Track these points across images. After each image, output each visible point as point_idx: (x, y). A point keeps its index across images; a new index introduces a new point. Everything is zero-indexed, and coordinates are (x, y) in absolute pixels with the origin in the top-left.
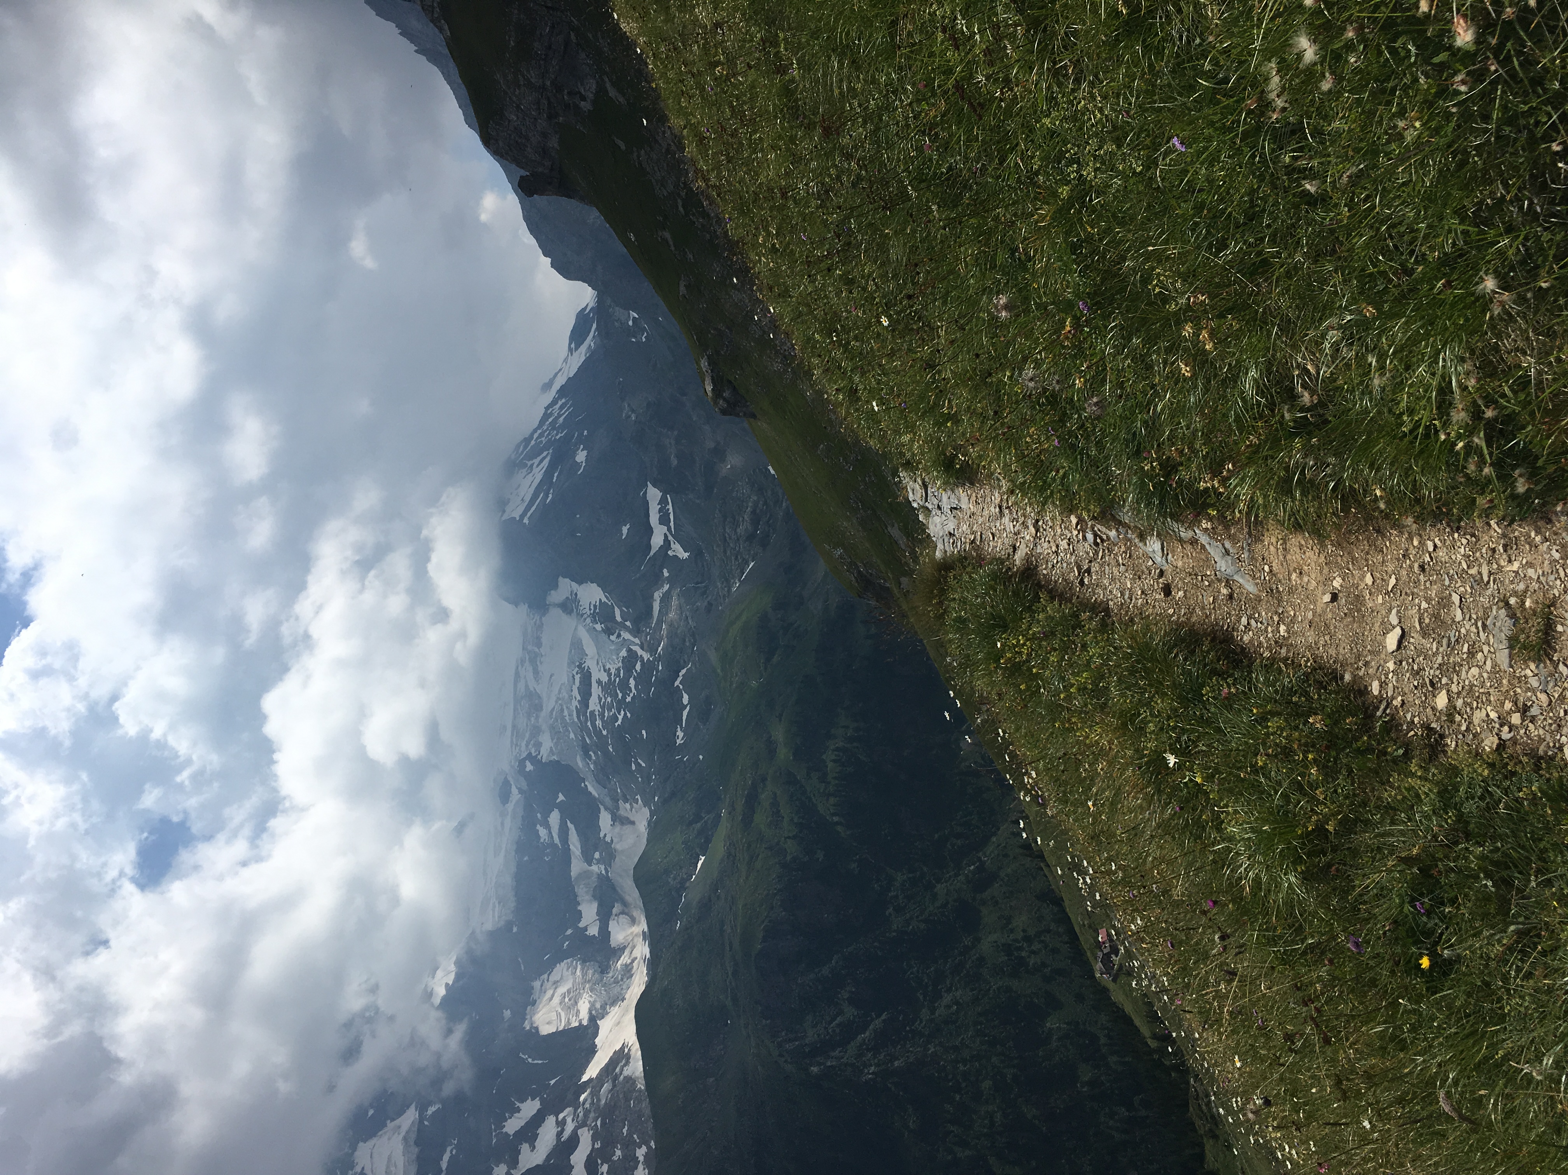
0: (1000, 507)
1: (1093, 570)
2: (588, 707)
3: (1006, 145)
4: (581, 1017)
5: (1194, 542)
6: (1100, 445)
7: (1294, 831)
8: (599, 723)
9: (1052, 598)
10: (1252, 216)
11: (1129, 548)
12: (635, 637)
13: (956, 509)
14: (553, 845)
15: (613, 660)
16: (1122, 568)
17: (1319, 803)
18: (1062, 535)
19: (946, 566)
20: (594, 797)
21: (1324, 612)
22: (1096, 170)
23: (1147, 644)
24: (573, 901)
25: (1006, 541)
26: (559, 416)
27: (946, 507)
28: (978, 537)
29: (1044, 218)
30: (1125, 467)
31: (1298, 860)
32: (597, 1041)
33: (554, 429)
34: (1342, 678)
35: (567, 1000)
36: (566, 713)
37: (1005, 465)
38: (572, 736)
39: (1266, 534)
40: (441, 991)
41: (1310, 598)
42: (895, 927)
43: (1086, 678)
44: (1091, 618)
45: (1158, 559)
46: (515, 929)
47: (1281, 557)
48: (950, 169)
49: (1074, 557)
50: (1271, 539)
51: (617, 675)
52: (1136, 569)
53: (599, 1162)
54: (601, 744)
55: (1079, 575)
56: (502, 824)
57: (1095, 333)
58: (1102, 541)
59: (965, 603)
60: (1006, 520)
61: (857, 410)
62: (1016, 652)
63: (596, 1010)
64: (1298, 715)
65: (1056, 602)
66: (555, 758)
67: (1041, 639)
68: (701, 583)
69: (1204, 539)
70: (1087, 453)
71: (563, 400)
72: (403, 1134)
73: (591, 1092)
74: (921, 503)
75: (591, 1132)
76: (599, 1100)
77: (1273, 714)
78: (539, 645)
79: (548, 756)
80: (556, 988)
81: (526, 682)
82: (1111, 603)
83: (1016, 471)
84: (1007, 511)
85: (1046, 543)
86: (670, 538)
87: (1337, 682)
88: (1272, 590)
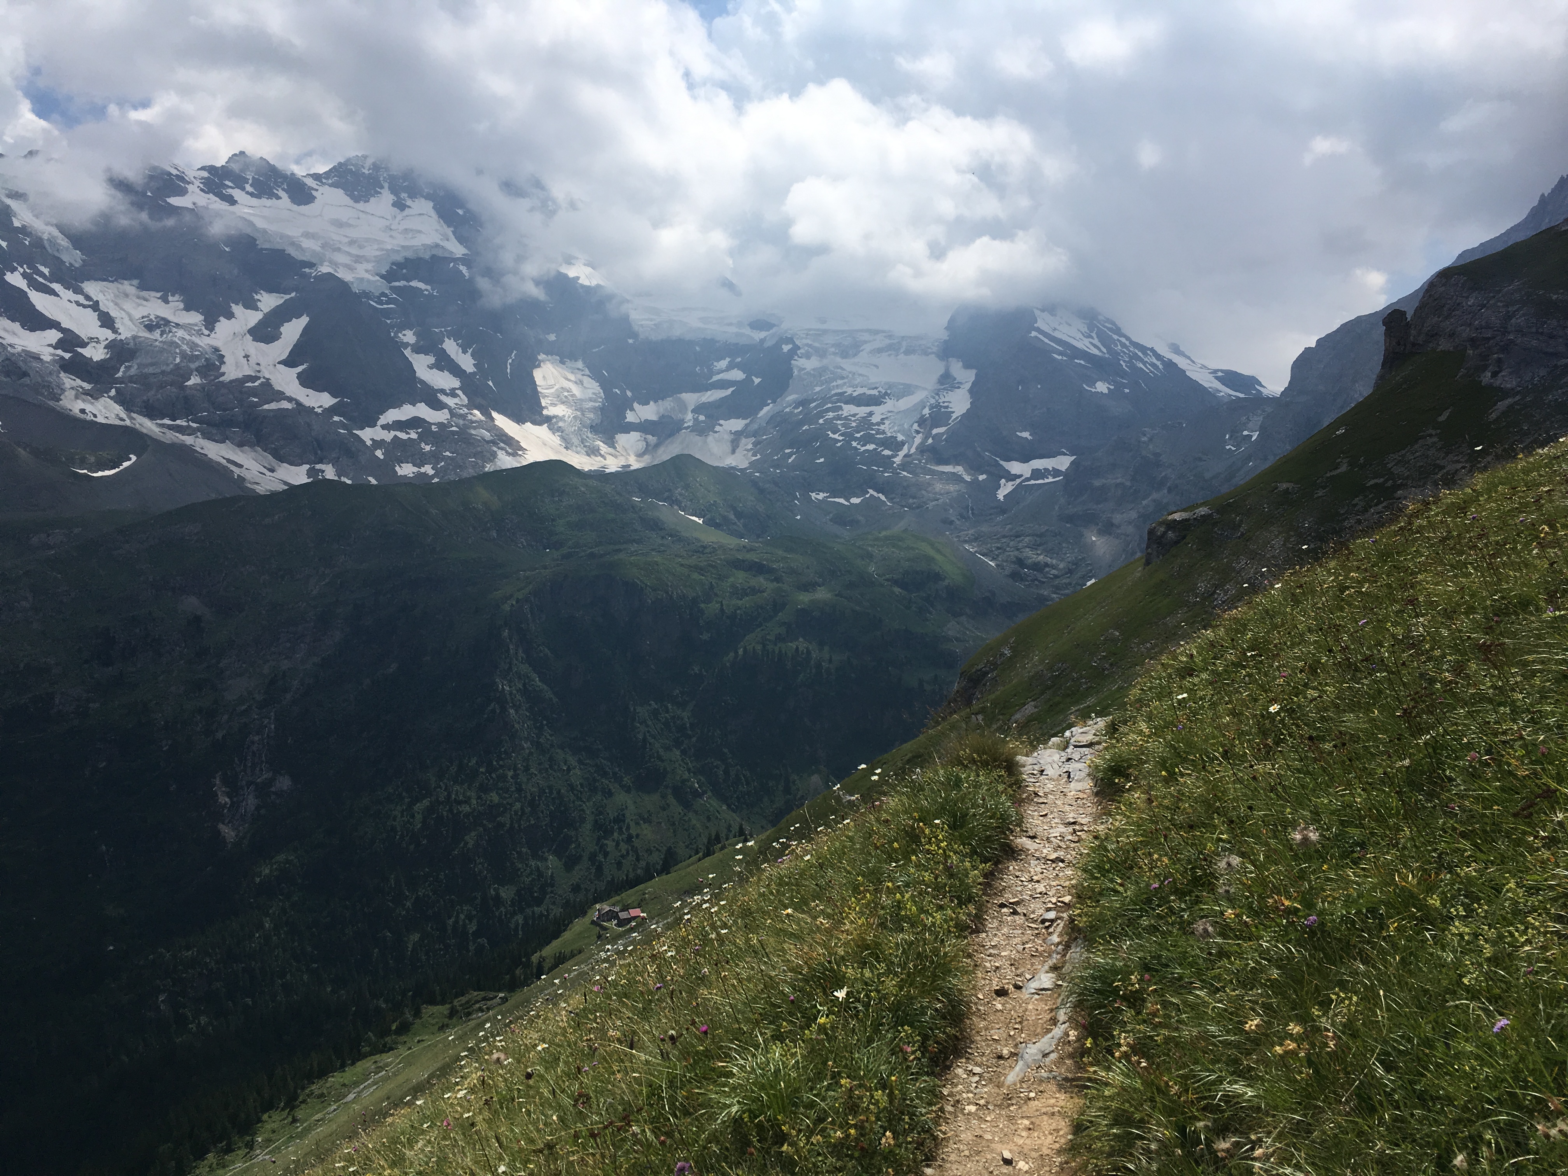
0: (1074, 823)
1: (1017, 917)
2: (845, 403)
3: (1480, 839)
4: (550, 408)
5: (1054, 1021)
6: (1153, 929)
7: (780, 1112)
8: (831, 415)
9: (985, 876)
10: (1423, 1099)
11: (1041, 955)
12: (917, 449)
13: (1069, 777)
14: (712, 373)
15: (893, 426)
16: (1020, 947)
17: (808, 1139)
18: (1050, 886)
19: (1012, 767)
20: (757, 414)
21: (992, 1151)
22: (1461, 935)
23: (950, 971)
24: (656, 396)
25: (1040, 829)
26: (1144, 363)
27: (1072, 767)
28: (1041, 800)
29: (1403, 879)
30: (1131, 955)
31: (753, 1115)
32: (528, 424)
33: (1131, 358)
34: (928, 1166)
35: (566, 394)
36: (840, 382)
37: (1124, 831)
38: (818, 389)
39: (1068, 1095)
40: (572, 273)
41: (1006, 1138)
42: (639, 709)
43: (910, 910)
44: (969, 915)
45: (1034, 985)
46: (631, 341)
47: (1044, 1110)
48: (1450, 779)
49: (1028, 898)
50: (1061, 1100)
51: (878, 432)
52: (1021, 962)
53: (420, 430)
54: (808, 418)
55: (1011, 903)
56: (730, 324)
57: (1281, 930)
58: (1047, 928)
59: (975, 787)
60: (1062, 829)
61: (1170, 676)
62: (931, 839)
63: (557, 423)
64: (889, 1121)
65: (981, 880)
66: (796, 372)
67: (945, 864)
68: (973, 513)
69: (1058, 1031)
70: (1142, 916)
71: (1161, 367)
72: (441, 243)
73: (482, 421)
74: (1072, 741)
75: (446, 422)
76: (475, 428)
77: (891, 1096)
78: (908, 352)
79: (798, 366)
80: (576, 383)
81: (870, 342)
82: (984, 935)
83: (1118, 842)
84: (1070, 829)
85: (1041, 871)
86: (1018, 481)
87: (924, 1161)
88: (1010, 1099)
